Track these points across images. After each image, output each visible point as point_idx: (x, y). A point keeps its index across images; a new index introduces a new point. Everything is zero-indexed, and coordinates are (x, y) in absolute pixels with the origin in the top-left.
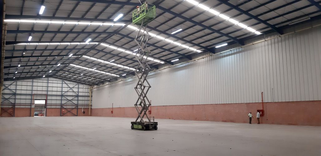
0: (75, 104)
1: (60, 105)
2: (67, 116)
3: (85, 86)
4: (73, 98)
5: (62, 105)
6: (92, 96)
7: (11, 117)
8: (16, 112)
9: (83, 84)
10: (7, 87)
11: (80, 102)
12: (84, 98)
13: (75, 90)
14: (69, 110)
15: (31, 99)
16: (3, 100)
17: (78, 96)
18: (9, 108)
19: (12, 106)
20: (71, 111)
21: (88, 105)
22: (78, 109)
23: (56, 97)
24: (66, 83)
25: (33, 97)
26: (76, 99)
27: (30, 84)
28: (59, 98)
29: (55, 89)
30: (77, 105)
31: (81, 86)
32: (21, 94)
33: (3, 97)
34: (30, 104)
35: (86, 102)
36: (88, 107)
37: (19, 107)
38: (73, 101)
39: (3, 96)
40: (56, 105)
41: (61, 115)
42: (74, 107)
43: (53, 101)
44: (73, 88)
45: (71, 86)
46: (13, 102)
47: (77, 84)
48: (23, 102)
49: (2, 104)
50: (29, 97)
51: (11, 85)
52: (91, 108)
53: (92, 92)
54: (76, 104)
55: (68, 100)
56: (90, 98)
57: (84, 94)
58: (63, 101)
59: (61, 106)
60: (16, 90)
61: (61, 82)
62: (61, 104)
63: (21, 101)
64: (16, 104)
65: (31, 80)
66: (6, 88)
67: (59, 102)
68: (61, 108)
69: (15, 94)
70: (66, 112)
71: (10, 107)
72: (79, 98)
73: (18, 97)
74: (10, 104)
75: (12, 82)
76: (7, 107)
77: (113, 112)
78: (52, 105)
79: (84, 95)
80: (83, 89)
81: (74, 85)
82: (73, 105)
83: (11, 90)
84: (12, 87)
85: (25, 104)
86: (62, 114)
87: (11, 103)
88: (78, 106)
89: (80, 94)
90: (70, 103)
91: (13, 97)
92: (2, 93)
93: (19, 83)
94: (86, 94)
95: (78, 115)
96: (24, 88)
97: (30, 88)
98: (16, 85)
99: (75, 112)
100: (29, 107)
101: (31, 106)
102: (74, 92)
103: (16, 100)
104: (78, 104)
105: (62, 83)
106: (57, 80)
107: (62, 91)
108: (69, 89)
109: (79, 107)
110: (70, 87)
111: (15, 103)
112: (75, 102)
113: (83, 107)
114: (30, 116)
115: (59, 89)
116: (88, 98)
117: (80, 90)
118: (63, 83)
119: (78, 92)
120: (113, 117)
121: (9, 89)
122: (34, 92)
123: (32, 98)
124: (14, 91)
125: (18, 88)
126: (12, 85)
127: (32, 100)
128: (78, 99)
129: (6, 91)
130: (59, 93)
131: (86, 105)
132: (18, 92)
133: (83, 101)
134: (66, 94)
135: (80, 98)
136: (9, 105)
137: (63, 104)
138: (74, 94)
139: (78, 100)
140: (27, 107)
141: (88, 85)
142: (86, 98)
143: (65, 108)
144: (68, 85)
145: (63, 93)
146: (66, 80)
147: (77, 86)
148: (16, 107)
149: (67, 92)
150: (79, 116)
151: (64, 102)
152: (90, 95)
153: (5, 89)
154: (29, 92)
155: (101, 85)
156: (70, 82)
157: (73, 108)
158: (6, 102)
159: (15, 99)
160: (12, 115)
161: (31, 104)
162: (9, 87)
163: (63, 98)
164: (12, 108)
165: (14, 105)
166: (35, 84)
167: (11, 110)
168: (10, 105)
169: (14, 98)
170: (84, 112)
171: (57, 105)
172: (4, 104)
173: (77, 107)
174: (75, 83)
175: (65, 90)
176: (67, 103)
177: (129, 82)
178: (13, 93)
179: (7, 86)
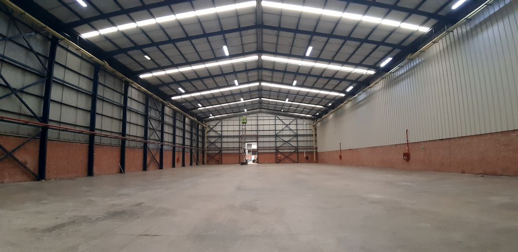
0: (293, 146)
1: (275, 148)
2: (285, 163)
3: (306, 121)
4: (291, 138)
5: (277, 149)
6: (316, 135)
7: (218, 164)
8: (224, 158)
9: (302, 118)
10: (212, 129)
11: (301, 144)
12: (305, 139)
13: (293, 127)
14: (287, 155)
15: (239, 142)
16: (208, 144)
17: (297, 136)
18: (216, 154)
19: (218, 151)
20: (289, 156)
21: (311, 147)
22: (298, 153)
23: (269, 138)
24: (280, 119)
25: (241, 139)
26: (295, 139)
27: (236, 122)
28: (273, 139)
29: (267, 128)
30: (297, 148)
31: (300, 121)
32: (227, 137)
33: (208, 141)
34: (238, 149)
35: (309, 144)
36: (312, 150)
37: (226, 152)
38: (291, 143)
39: (208, 139)
40: (270, 148)
41: (276, 162)
42: (293, 151)
43: (265, 143)
44: (289, 124)
45: (287, 122)
46: (220, 146)
47: (294, 120)
48: (231, 145)
49: (208, 149)
50: (237, 140)
51: (216, 125)
52: (316, 152)
53: (316, 130)
54: (295, 147)
55: (284, 141)
56: (313, 138)
57: (305, 132)
58: (277, 143)
60: (222, 131)
61: (273, 118)
63: (229, 144)
67: (273, 145)
68: (276, 153)
69: (221, 137)
70: (282, 157)
73: (225, 140)
76: (214, 152)
78: (265, 148)
79: (305, 134)
80: (303, 126)
81: (291, 121)
82: (291, 148)
83: (216, 131)
84: (218, 128)
85: (233, 149)
86: (278, 161)
89: (300, 133)
90: (287, 145)
91: (219, 140)
92: (207, 136)
93: (225, 122)
94: (309, 132)
95: (299, 161)
97: (236, 128)
98: (222, 125)
99: (294, 157)
100: (238, 152)
102: (291, 130)
103: (223, 144)
105: (275, 120)
106: (269, 115)
107: (276, 130)
108: (284, 126)
109: (299, 151)
110: (285, 124)
112: (294, 144)
113: (305, 151)
114: (239, 163)
115: (272, 128)
116: (311, 137)
117: (300, 127)
118: (277, 118)
119: (297, 130)
121: (214, 131)
122: (242, 133)
123: (241, 141)
124: (220, 133)
125: (225, 128)
127: (241, 144)
129: (212, 134)
130: (273, 133)
131: (308, 147)
132: (225, 134)
133: (305, 142)
134: (281, 133)
135: (300, 138)
136: (215, 150)
137: (279, 147)
138: (291, 133)
139: (297, 141)
140: (235, 151)
141: (310, 119)
142: (309, 139)
143: (282, 153)
144: (283, 120)
145: (277, 132)
146: (280, 114)
147: (294, 122)
148: (223, 152)
149: (282, 130)
150: (301, 163)
151: (279, 144)
152: (314, 134)
153: (210, 131)
154: (236, 134)
156: (285, 117)
157: (291, 153)
158: (213, 146)
159: (221, 142)
160: (219, 162)
161: (240, 148)
162: (214, 129)
163: (278, 139)
165: (221, 149)
167: (218, 157)
170: (307, 158)
172: (210, 149)
173: (297, 151)
174: (292, 118)
175: (279, 128)
176: (284, 145)
178: (219, 135)
179: (212, 127)
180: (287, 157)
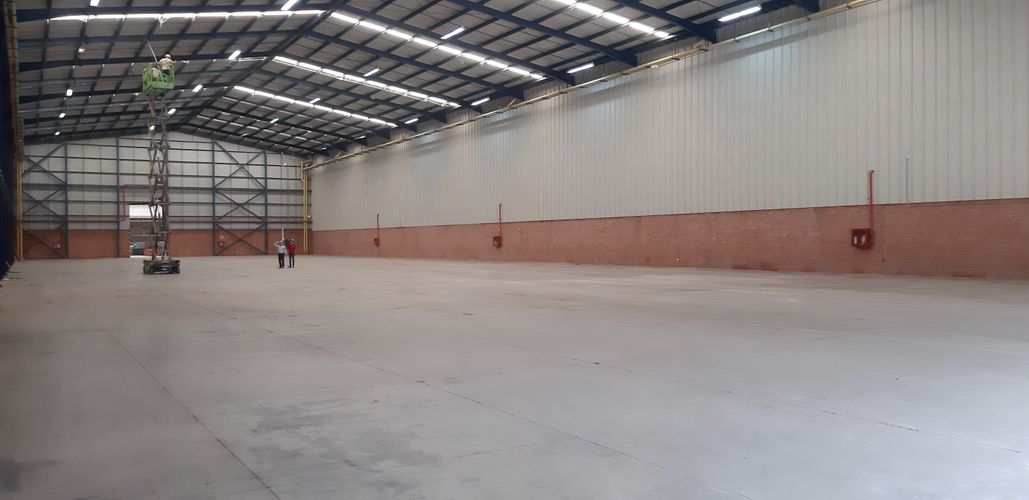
0: (256, 217)
1: (211, 219)
2: (235, 255)
3: (287, 160)
4: (251, 196)
5: (215, 221)
6: (310, 191)
7: (57, 258)
8: (73, 243)
9: (278, 151)
10: (37, 165)
11: (273, 212)
12: (284, 199)
13: (256, 171)
14: (240, 236)
15: (117, 203)
16: (27, 206)
17: (264, 191)
18: (50, 232)
19: (58, 226)
20: (245, 239)
21: (299, 220)
22: (266, 231)
23: (196, 195)
24: (224, 151)
25: (121, 194)
26: (260, 199)
27: (109, 152)
28: (206, 198)
29: (189, 169)
30: (264, 221)
31: (273, 159)
32: (82, 188)
33: (27, 198)
34: (115, 219)
35: (293, 212)
36: (299, 226)
37: (79, 226)
38: (251, 208)
39: (26, 192)
40: (197, 220)
41: (214, 252)
42: (256, 226)
43: (186, 207)
44: (248, 164)
45: (242, 158)
46: (60, 212)
47: (259, 153)
48: (91, 210)
49: (27, 219)
50: (110, 196)
51: (48, 156)
52: (309, 230)
53: (309, 180)
54: (260, 218)
55: (235, 203)
56: (303, 199)
57: (283, 185)
58: (217, 208)
59: (214, 223)
60: (66, 172)
61: (208, 147)
62: (214, 217)
63: (87, 207)
64: (70, 219)
65: (112, 141)
66: (35, 167)
67: (205, 211)
68: (213, 230)
69: (64, 187)
70: (229, 242)
71: (53, 227)
72: (268, 196)
73: (73, 195)
74: (51, 219)
75: (53, 146)
76: (42, 226)
77: (382, 242)
78: (185, 219)
79: (284, 188)
80: (280, 170)
81: (251, 156)
82: (251, 220)
83: (49, 172)
84: (54, 165)
85: (100, 219)
86: (219, 250)
87: (56, 215)
88: (266, 223)
89: (272, 185)
90: (240, 213)
91: (58, 196)
92: (23, 185)
93: (74, 150)
94: (292, 186)
95: (269, 251)
96: (91, 166)
97: (109, 166)
98: (66, 158)
99: (258, 241)
100: (113, 227)
101: (118, 223)
102: (253, 178)
103: (70, 206)
104: (266, 217)
105: (213, 151)
106: (196, 139)
107: (213, 177)
108: (235, 168)
109: (270, 226)
110: (238, 164)
111: (66, 216)
112: (259, 211)
113: (283, 227)
114: (118, 256)
115: (205, 170)
116: (299, 197)
117: (272, 172)
118: (216, 148)
119: (266, 178)
120: (379, 256)
121: (45, 171)
122: (125, 181)
123: (121, 199)
124: (61, 176)
125: (73, 165)
126: (51, 159)
127: (121, 206)
128: (266, 201)
129: (36, 178)
130: (206, 183)
131: (291, 220)
132: (73, 180)
133: (284, 208)
134: (226, 185)
135: (272, 198)
136: (49, 222)
137: (220, 217)
138: (252, 185)
139: (266, 205)
140: (105, 227)
141: (297, 154)
142: (292, 199)
143: (228, 231)
144: (232, 154)
145: (217, 181)
146: (223, 139)
147: (260, 160)
149: (230, 177)
151: (221, 211)
152: (305, 188)
153: (29, 171)
154: (109, 181)
155: (337, 157)
156: (236, 146)
157: (253, 231)
158: (39, 211)
159: (66, 202)
160: (62, 254)
161: (118, 216)
162: (44, 165)
163: (219, 198)
164: (58, 229)
165: (64, 220)
166: (125, 153)
167: (56, 239)
168: (53, 222)
169: (62, 198)
171: (201, 219)
172: (31, 219)
173: (264, 228)
174: (253, 150)
175: (223, 171)
176: (233, 214)
177: (431, 143)
178: (58, 182)
179: (36, 160)
180: (240, 240)
